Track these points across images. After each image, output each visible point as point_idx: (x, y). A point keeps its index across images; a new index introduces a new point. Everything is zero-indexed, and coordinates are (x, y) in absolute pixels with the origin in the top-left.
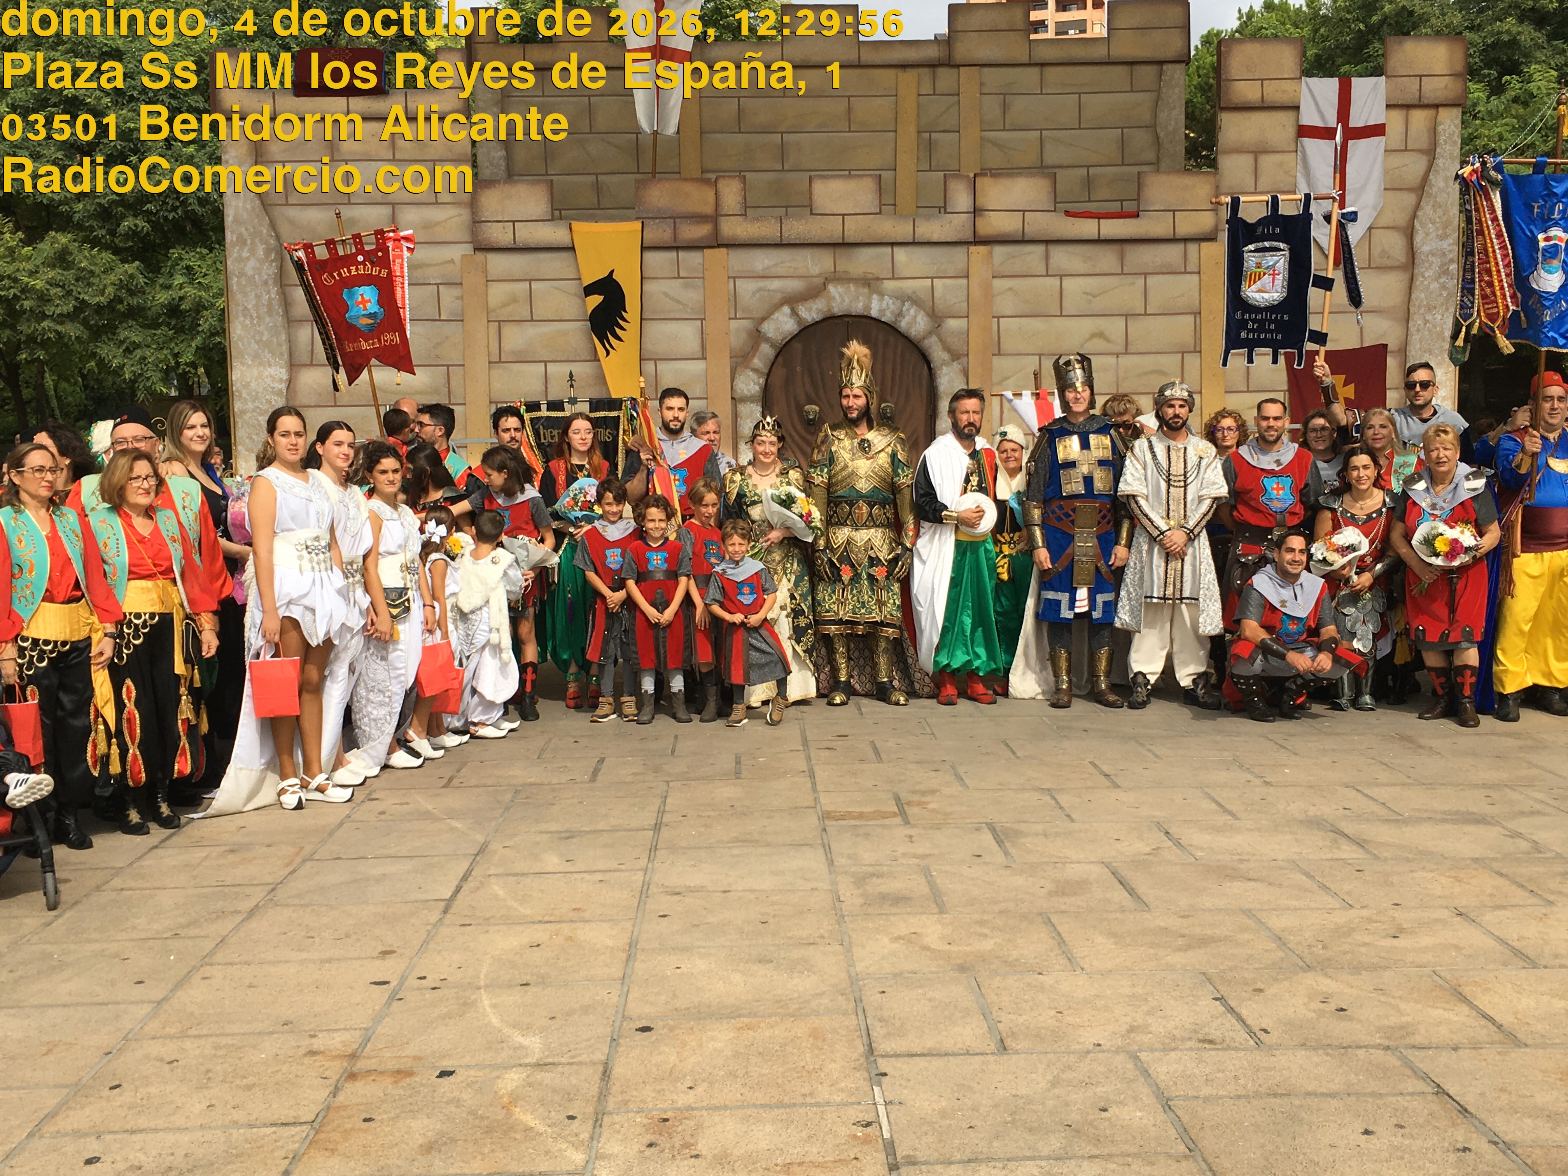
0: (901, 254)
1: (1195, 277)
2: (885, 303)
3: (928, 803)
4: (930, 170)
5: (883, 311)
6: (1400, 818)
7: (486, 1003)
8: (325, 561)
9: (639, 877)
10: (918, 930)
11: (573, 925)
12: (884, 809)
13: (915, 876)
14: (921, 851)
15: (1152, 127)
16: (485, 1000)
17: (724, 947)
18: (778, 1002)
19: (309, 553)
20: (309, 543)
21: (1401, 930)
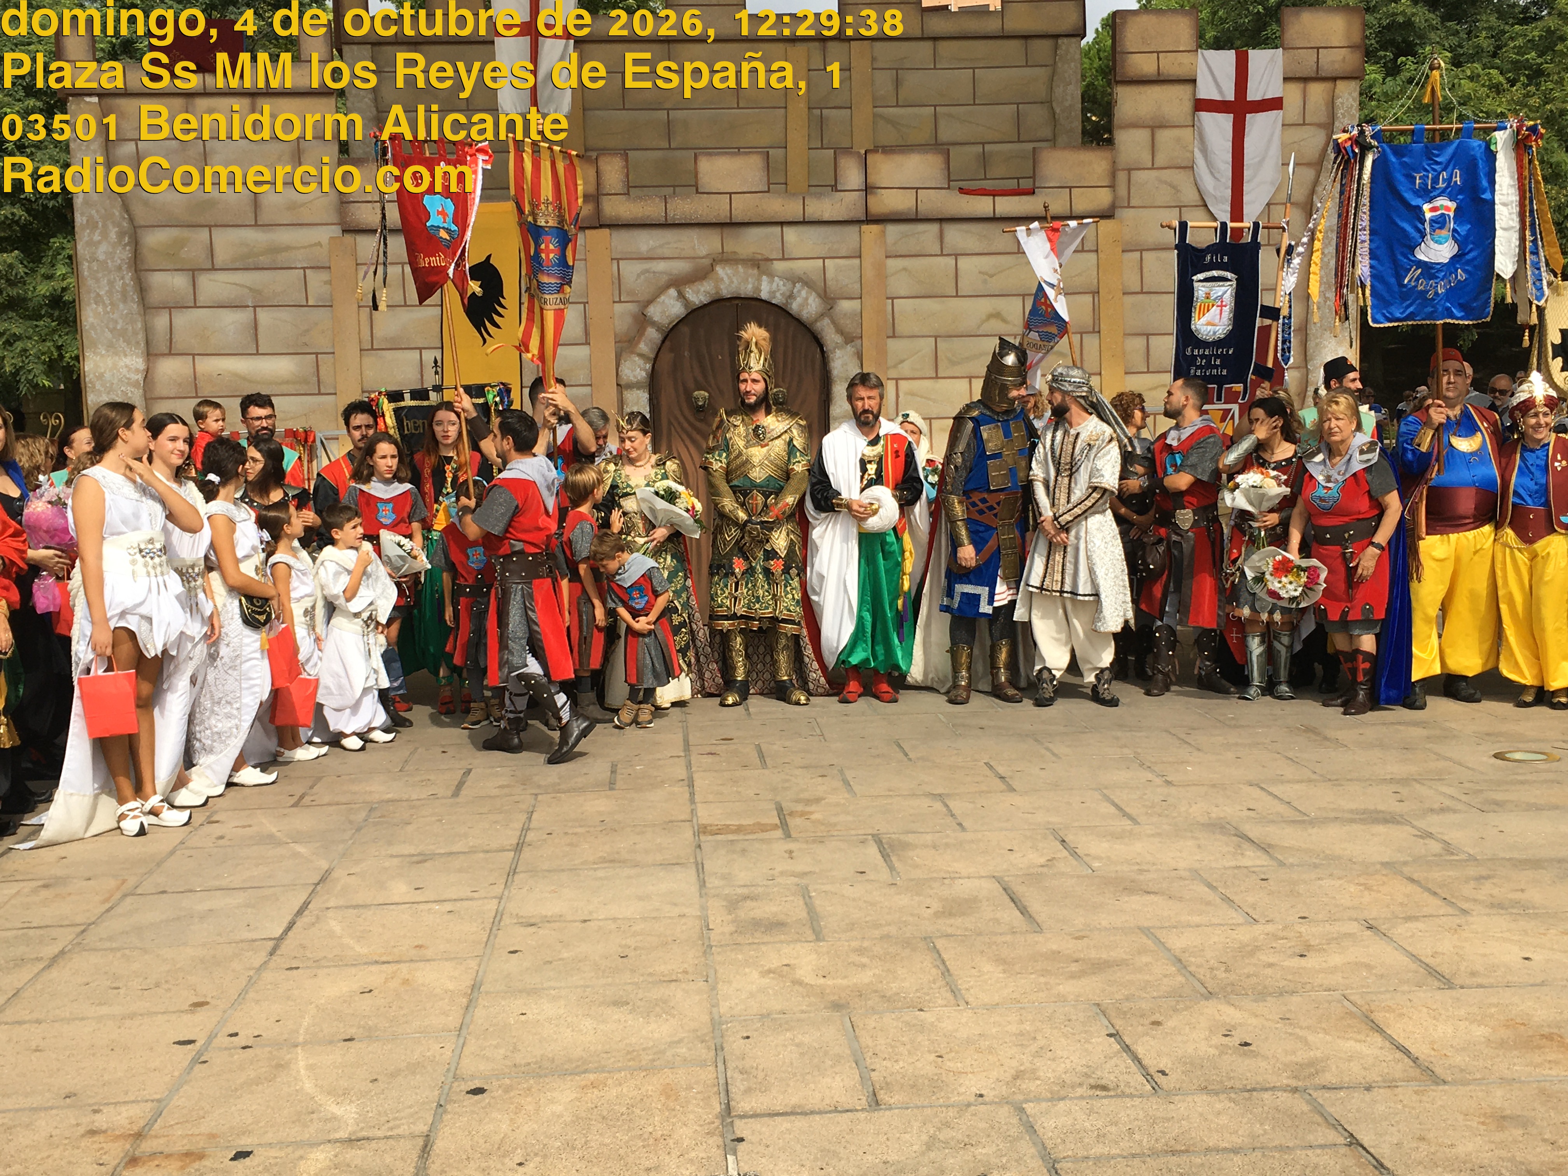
0: (791, 234)
1: (1093, 256)
2: (774, 286)
3: (811, 813)
4: (822, 148)
5: (773, 293)
6: (1306, 818)
7: (302, 1064)
8: (161, 565)
9: (493, 905)
10: (792, 962)
11: (413, 965)
12: (765, 820)
13: (792, 898)
14: (799, 868)
15: (1048, 103)
16: (301, 1061)
17: (577, 987)
18: (629, 1053)
19: (144, 557)
20: (143, 547)
21: (1309, 947)
